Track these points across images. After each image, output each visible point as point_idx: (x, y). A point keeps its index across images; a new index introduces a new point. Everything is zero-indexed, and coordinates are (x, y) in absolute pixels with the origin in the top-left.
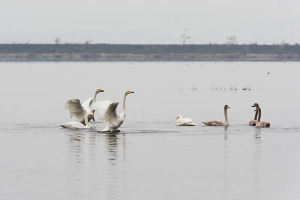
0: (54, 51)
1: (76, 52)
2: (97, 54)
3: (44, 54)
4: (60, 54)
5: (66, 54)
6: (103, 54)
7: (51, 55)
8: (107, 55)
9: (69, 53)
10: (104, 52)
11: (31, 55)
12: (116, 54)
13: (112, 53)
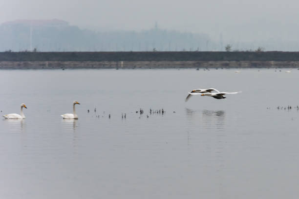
0: (222, 59)
1: (244, 60)
2: (267, 62)
3: (210, 62)
4: (228, 62)
5: (234, 62)
6: (272, 62)
7: (219, 63)
8: (277, 62)
9: (237, 60)
10: (273, 60)
11: (198, 63)
12: (285, 62)
13: (282, 61)
